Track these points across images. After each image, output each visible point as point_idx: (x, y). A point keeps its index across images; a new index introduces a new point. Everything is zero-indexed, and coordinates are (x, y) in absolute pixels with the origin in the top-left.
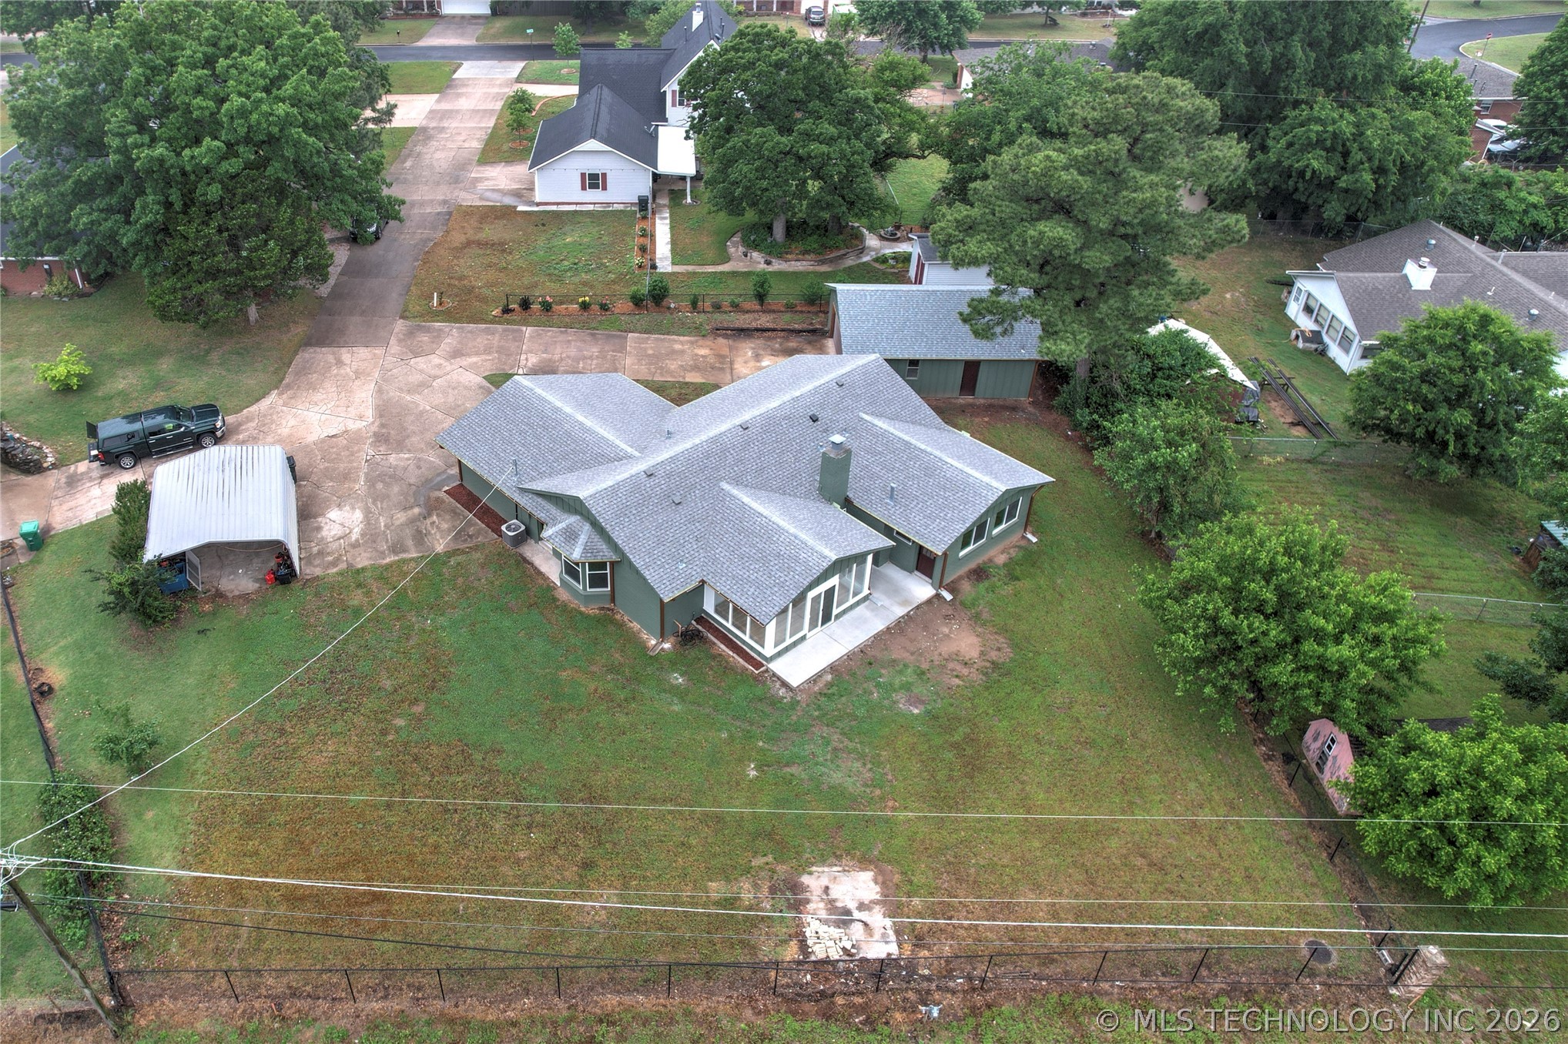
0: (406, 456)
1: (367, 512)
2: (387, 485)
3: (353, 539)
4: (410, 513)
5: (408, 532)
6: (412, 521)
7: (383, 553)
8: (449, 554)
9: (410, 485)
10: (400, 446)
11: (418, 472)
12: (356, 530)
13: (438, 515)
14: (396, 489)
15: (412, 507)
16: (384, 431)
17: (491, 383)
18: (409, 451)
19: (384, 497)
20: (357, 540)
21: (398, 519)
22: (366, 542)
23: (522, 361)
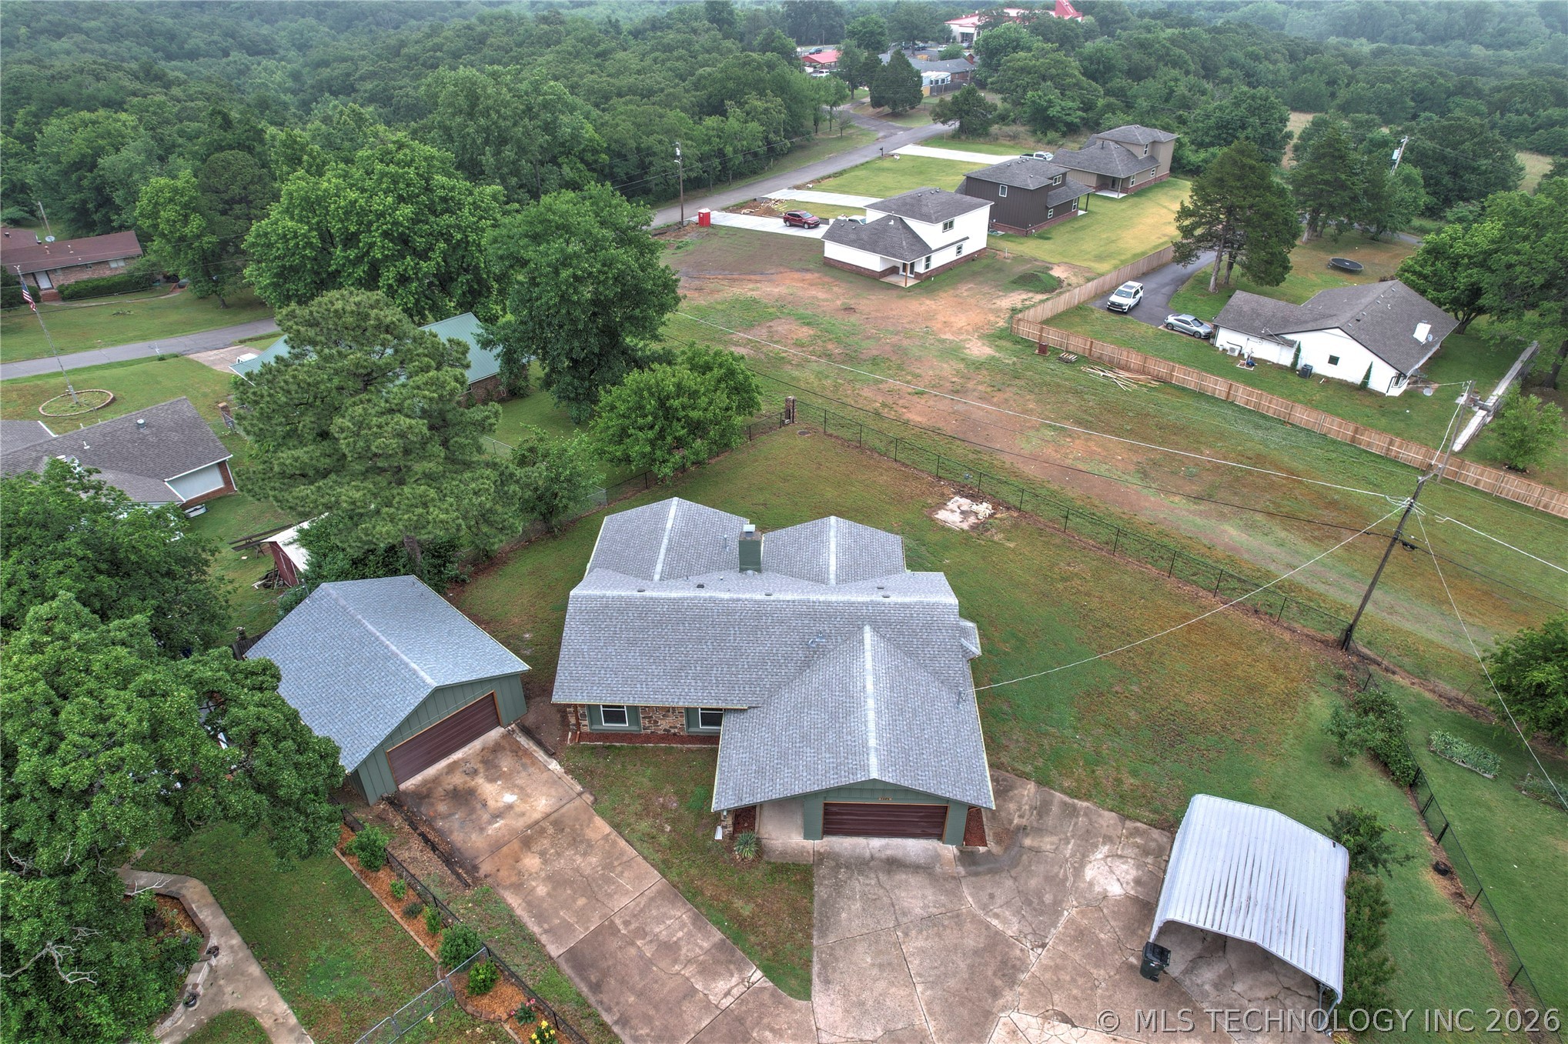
0: (995, 922)
1: (1078, 871)
2: (1039, 895)
3: (1107, 847)
4: (1036, 844)
5: (1050, 821)
6: (1039, 831)
7: (1086, 815)
8: (1026, 776)
9: (1015, 879)
10: (995, 941)
11: (998, 892)
12: (1099, 856)
13: (1011, 822)
14: (1033, 883)
15: (1031, 849)
16: (998, 983)
17: (810, 981)
18: (988, 926)
19: (1050, 879)
20: (1104, 843)
21: (1052, 844)
22: (1096, 836)
23: (736, 992)
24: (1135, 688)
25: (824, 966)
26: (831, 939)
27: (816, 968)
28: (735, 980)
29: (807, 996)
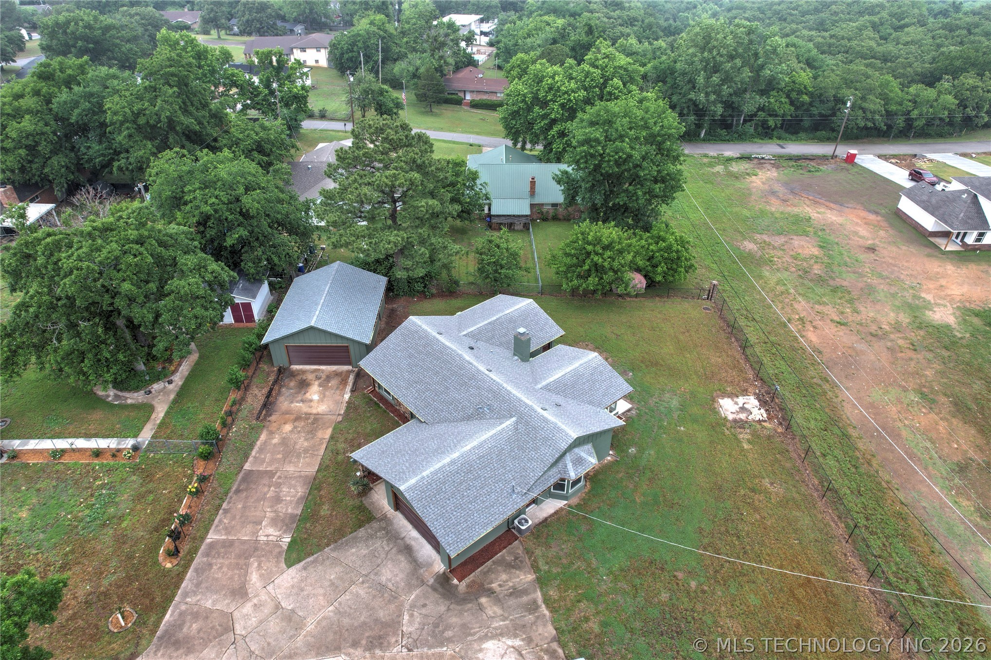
0: (406, 617)
1: (486, 638)
2: (448, 627)
3: (521, 643)
4: (485, 605)
5: (512, 602)
6: (498, 601)
7: (538, 618)
8: (535, 568)
9: (448, 609)
10: (393, 625)
11: (430, 606)
12: (510, 642)
13: (491, 582)
14: (454, 620)
15: (480, 605)
16: (364, 642)
17: (300, 561)
18: (400, 615)
19: (464, 627)
20: (523, 640)
21: (494, 613)
22: (524, 633)
23: (271, 538)
24: (693, 584)
25: (313, 562)
26: (334, 554)
27: (311, 559)
28: (278, 533)
29: (289, 565)
